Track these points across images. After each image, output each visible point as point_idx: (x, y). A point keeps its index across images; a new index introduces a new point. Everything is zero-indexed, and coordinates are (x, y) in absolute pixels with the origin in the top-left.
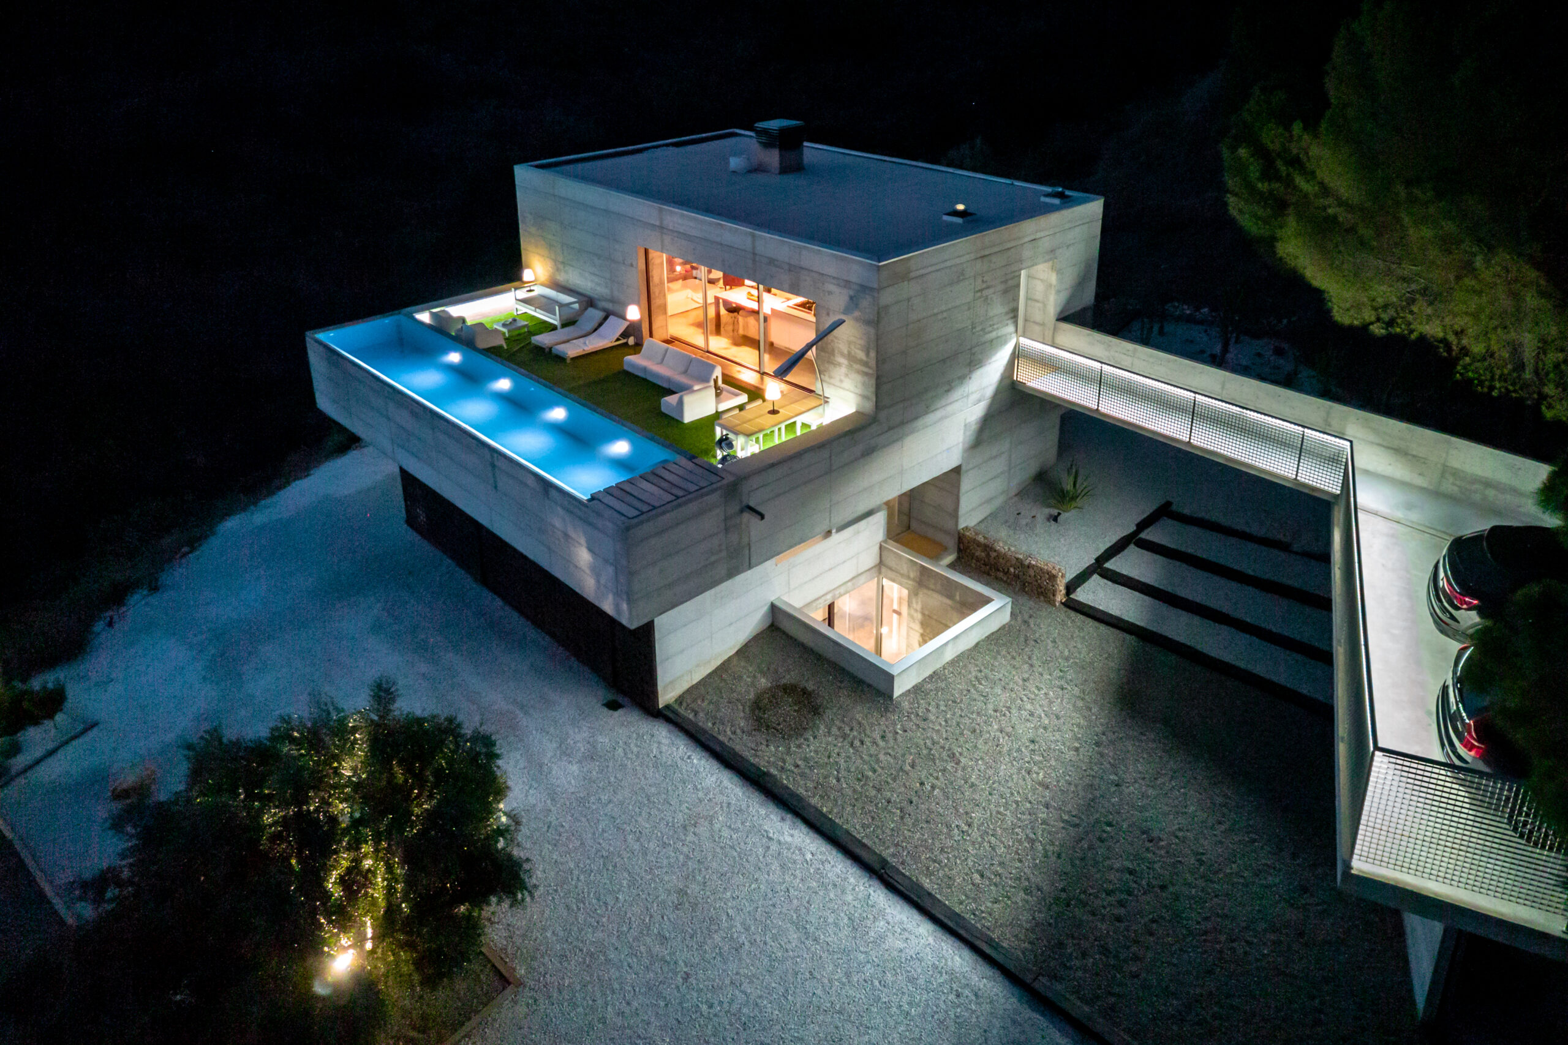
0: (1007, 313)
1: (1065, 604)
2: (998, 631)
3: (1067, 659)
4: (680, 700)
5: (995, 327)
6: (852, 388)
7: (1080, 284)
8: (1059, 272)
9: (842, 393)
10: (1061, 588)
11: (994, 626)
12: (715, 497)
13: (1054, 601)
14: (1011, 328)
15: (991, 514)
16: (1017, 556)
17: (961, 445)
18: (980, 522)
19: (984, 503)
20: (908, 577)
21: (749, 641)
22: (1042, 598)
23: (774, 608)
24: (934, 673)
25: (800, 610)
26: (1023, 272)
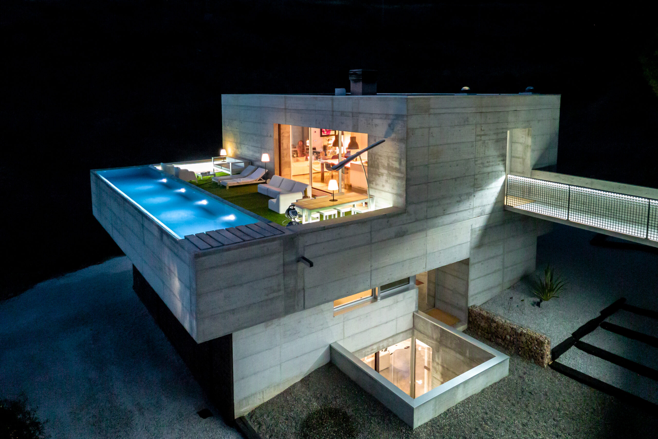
0: (498, 156)
1: (551, 366)
2: (499, 382)
3: (558, 410)
4: (252, 414)
5: (491, 164)
6: (390, 190)
7: (547, 149)
8: (534, 137)
9: (384, 194)
10: (548, 353)
11: (496, 377)
12: (275, 245)
13: (543, 363)
14: (501, 168)
15: (491, 299)
16: (512, 326)
17: (469, 243)
18: (484, 304)
19: (485, 291)
20: (432, 338)
21: (311, 373)
22: (533, 361)
23: (331, 349)
24: (448, 410)
25: (352, 354)
26: (508, 132)
